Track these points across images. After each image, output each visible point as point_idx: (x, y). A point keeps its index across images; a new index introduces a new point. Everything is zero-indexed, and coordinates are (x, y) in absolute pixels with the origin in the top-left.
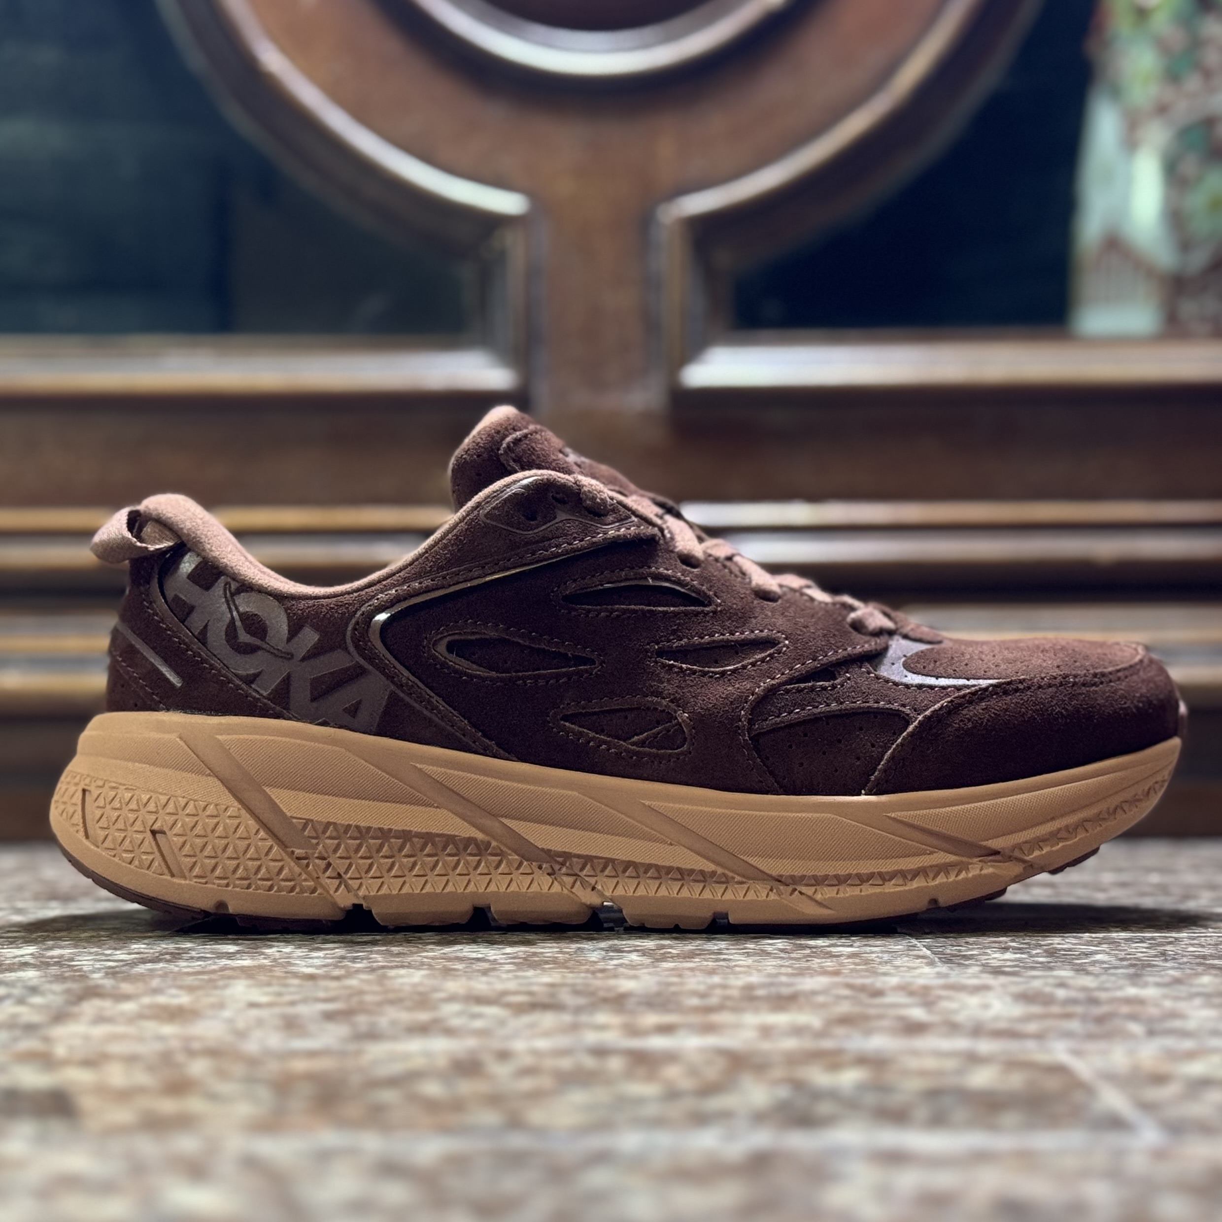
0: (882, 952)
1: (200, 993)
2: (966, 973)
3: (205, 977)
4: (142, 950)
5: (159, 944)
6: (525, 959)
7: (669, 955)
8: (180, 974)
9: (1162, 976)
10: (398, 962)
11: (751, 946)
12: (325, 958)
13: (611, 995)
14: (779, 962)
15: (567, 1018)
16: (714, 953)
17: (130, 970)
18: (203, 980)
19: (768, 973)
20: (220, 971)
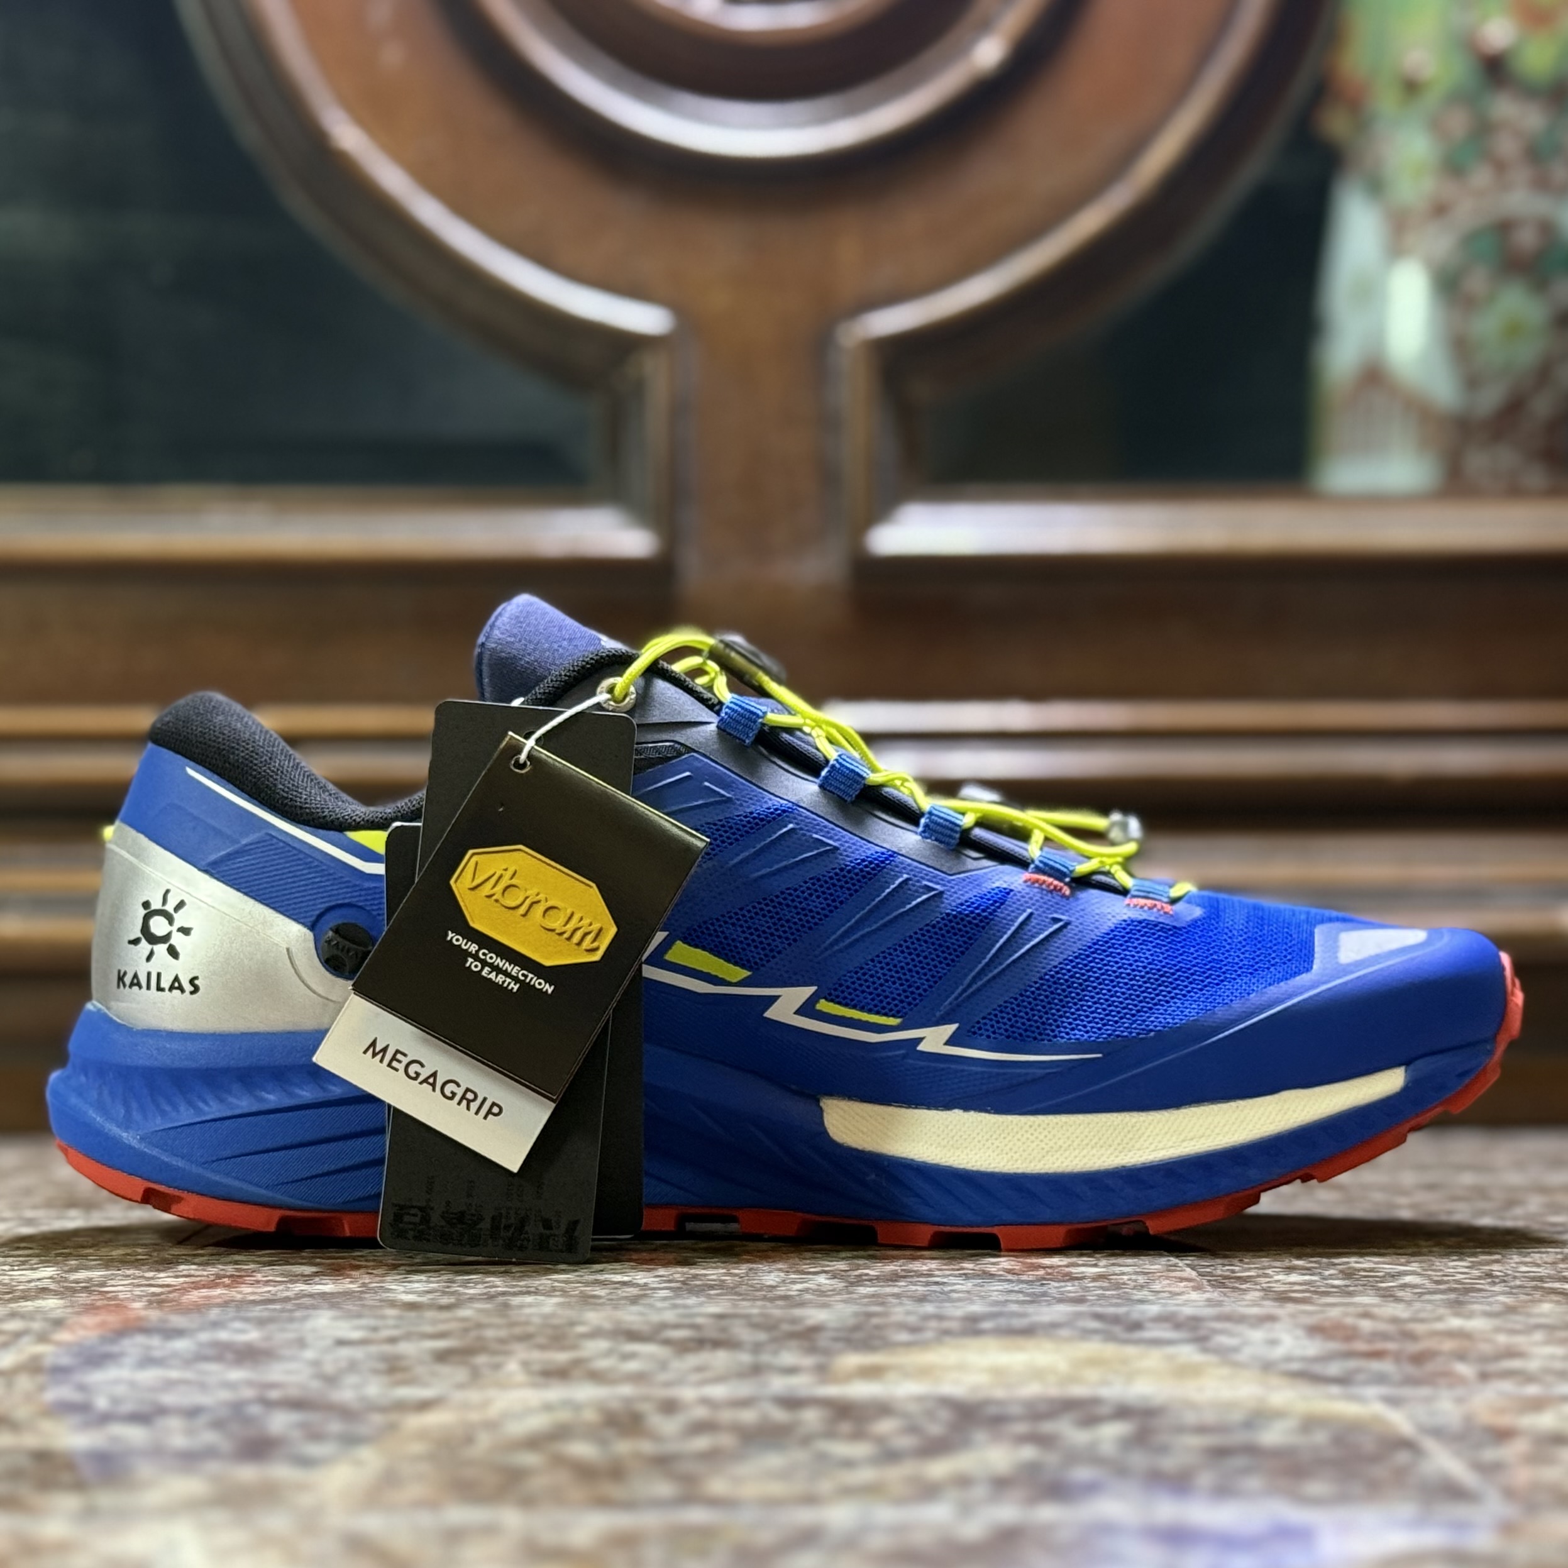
0: (1137, 1273)
1: (272, 1327)
2: (1244, 1300)
3: (278, 1307)
5: (213, 1264)
6: (684, 1283)
7: (866, 1277)
8: (246, 1304)
9: (1490, 1304)
11: (968, 1265)
12: (428, 1282)
14: (1006, 1286)
15: (745, 1358)
16: (922, 1275)
17: (180, 1297)
18: (275, 1310)
19: (994, 1300)
20: (295, 1299)
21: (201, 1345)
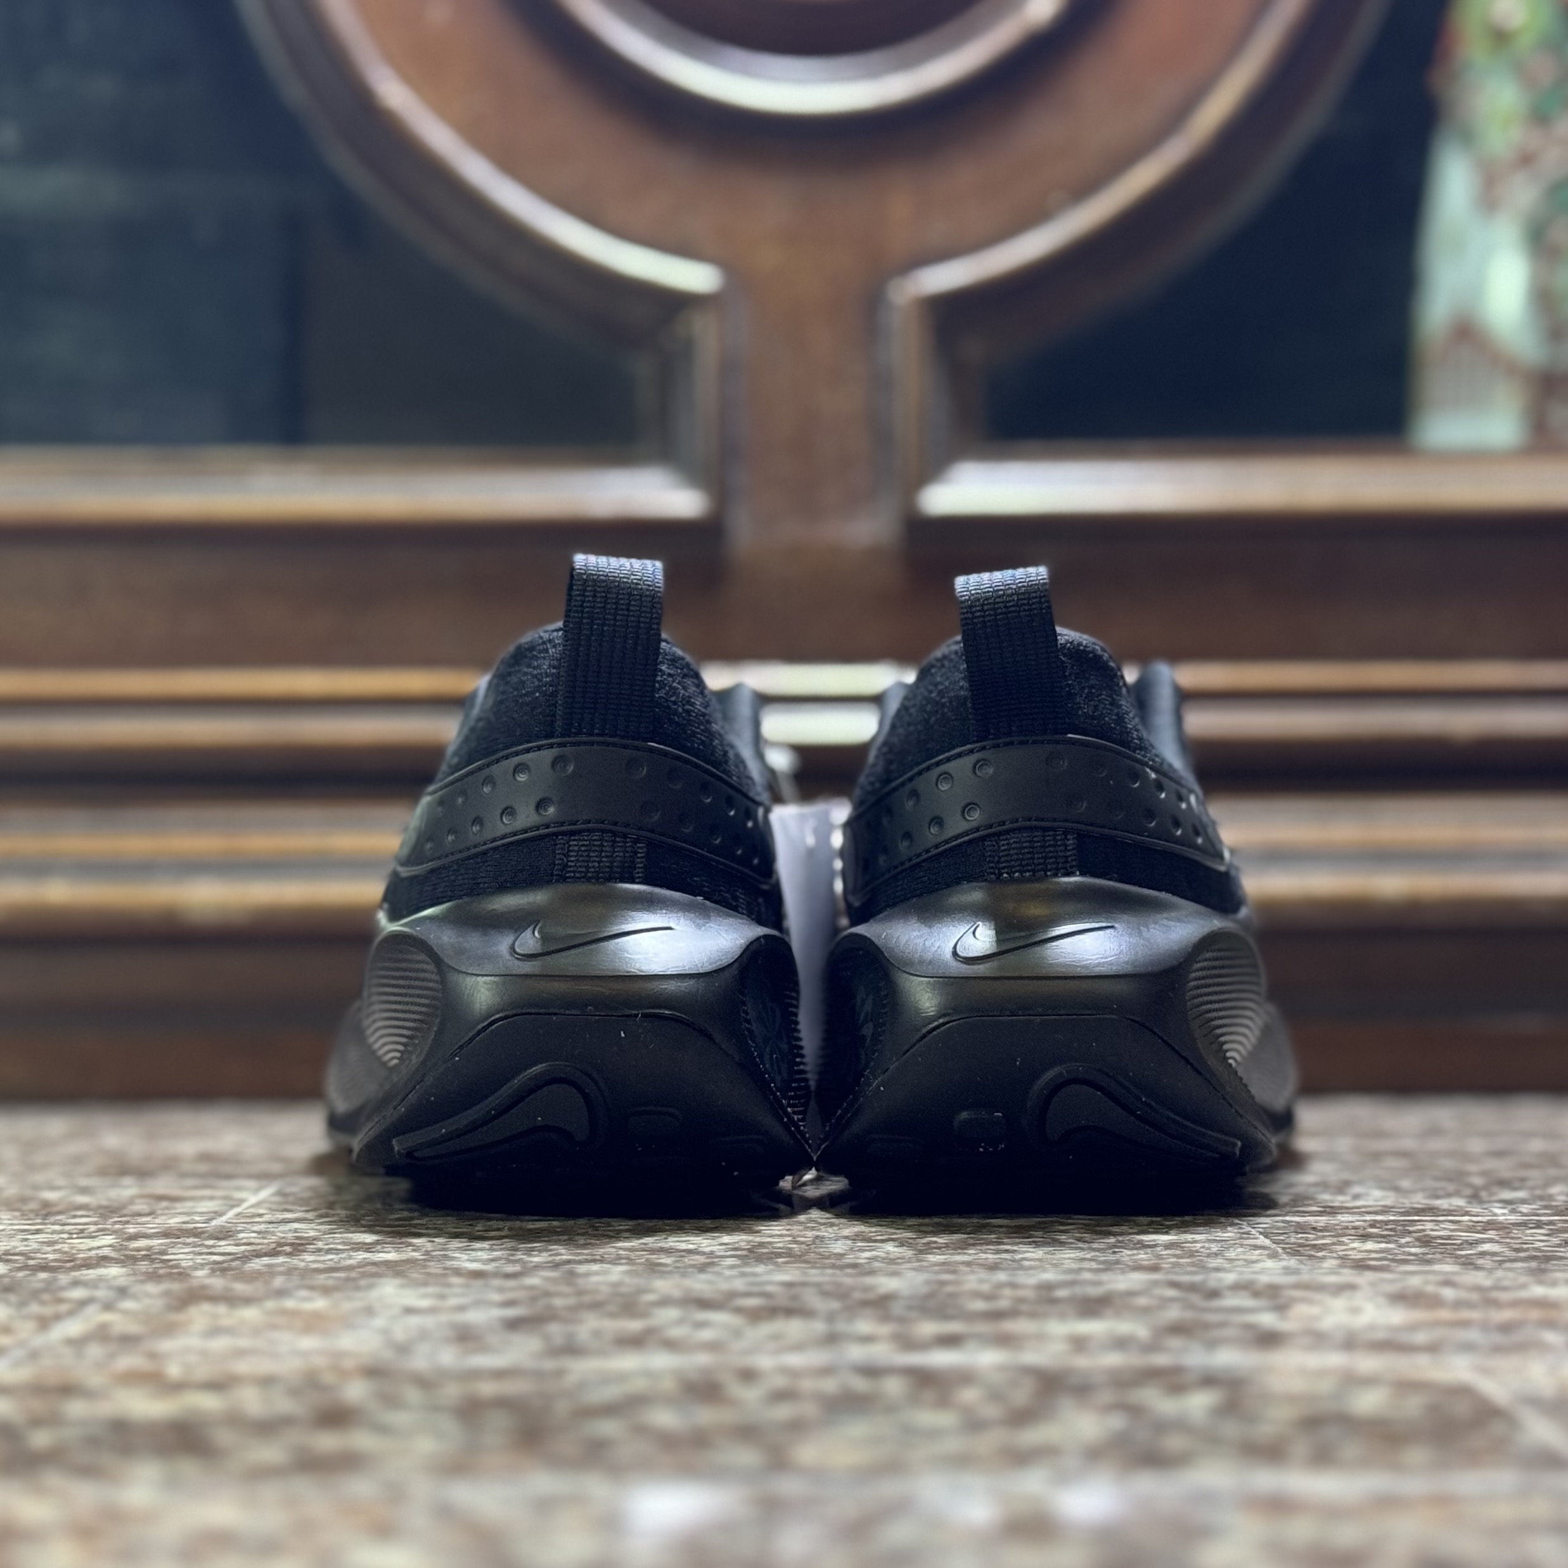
0: (1209, 1241)
1: (338, 1295)
2: (1321, 1268)
3: (340, 1275)
4: (253, 1241)
6: (748, 1250)
7: (935, 1245)
8: (307, 1272)
10: (587, 1255)
11: (1039, 1233)
12: (492, 1250)
13: (870, 1296)
14: (1078, 1254)
15: (818, 1327)
16: (992, 1243)
17: (241, 1266)
18: (338, 1278)
19: (1066, 1268)
20: (358, 1267)
21: (270, 1313)
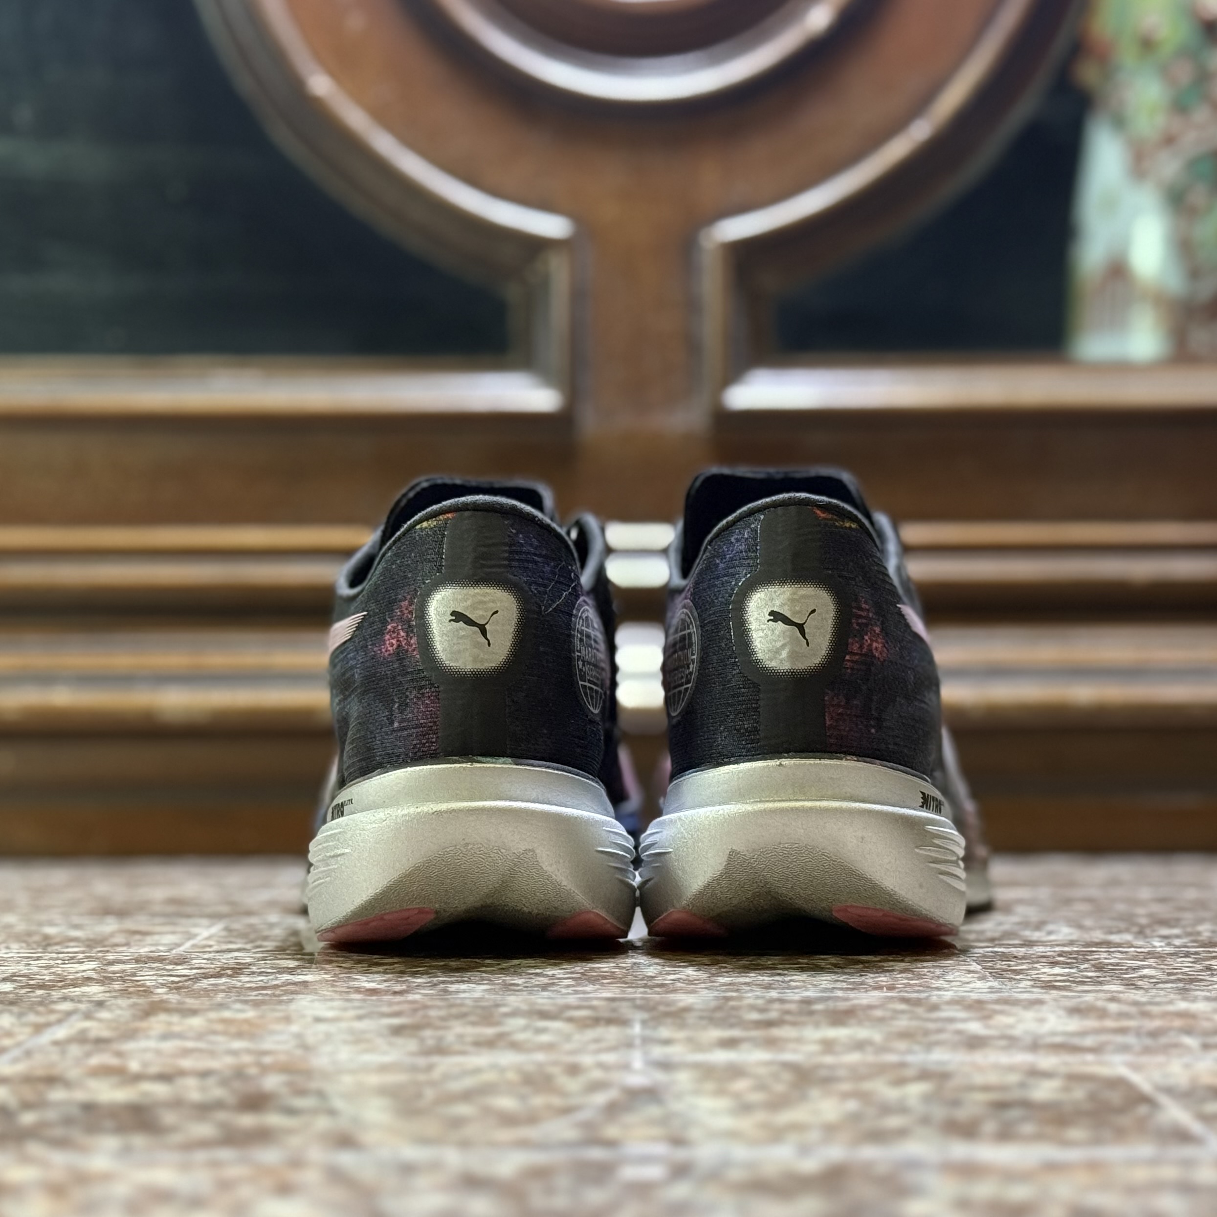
0: (934, 967)
1: (264, 1007)
2: (1018, 988)
3: (269, 992)
4: (203, 966)
9: (1209, 991)
17: (193, 985)
18: (267, 994)
19: (823, 988)
20: (282, 986)
21: (211, 1021)
